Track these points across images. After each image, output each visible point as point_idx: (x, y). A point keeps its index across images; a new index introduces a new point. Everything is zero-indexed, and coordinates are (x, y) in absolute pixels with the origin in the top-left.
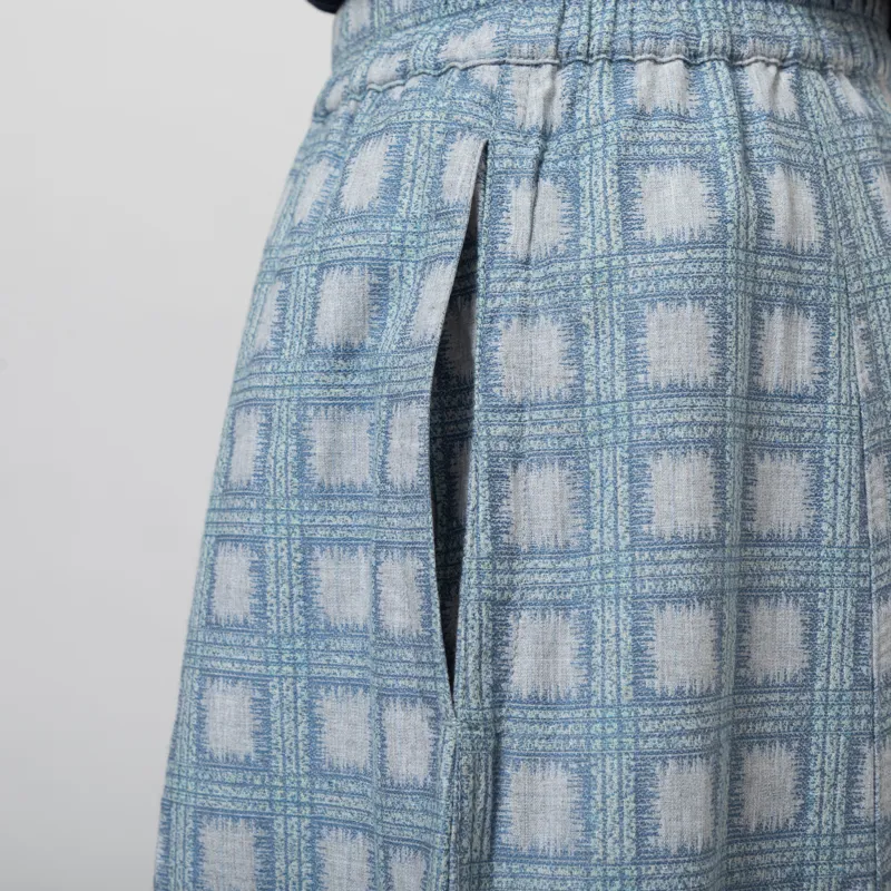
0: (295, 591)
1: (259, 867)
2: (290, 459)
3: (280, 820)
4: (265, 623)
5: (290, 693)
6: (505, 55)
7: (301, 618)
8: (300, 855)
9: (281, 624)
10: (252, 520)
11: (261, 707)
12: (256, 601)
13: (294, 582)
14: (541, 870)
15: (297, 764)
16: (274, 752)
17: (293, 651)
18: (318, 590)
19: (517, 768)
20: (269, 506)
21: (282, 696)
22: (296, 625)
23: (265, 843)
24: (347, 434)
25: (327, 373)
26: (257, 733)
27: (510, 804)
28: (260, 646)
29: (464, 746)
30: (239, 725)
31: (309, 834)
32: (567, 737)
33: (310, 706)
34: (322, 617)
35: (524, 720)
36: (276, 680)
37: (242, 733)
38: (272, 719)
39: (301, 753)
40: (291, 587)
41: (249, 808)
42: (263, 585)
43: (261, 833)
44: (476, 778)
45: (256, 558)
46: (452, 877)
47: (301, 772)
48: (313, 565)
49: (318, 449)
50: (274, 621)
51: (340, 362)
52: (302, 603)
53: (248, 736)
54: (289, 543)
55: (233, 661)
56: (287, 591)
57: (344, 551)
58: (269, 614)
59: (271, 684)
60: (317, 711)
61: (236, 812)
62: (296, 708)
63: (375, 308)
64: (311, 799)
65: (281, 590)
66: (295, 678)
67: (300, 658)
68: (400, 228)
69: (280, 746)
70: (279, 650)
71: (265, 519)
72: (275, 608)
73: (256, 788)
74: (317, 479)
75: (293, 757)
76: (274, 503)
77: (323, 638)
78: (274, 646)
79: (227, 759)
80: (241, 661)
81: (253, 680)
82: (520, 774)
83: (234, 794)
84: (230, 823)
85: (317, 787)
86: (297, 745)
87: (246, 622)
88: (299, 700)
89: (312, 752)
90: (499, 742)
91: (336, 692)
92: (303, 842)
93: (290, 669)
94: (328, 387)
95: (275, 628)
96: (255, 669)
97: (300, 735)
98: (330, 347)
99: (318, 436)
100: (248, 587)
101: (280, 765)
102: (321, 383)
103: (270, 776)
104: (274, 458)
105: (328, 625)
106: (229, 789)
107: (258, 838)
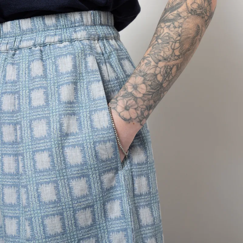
0: (62, 159)
1: (62, 225)
2: (58, 128)
3: (65, 213)
4: (55, 168)
5: (64, 183)
6: (89, 38)
7: (64, 165)
8: (71, 219)
9: (59, 167)
10: (47, 144)
11: (57, 188)
12: (52, 163)
13: (61, 157)
14: (142, 198)
15: (68, 199)
16: (62, 197)
17: (63, 173)
18: (67, 158)
19: (136, 178)
20: (52, 140)
21: (62, 184)
22: (63, 167)
23: (62, 219)
24: (71, 121)
25: (66, 107)
26: (57, 194)
27: (136, 185)
28: (54, 173)
29: (125, 175)
30: (52, 193)
31: (73, 214)
32: (144, 171)
33: (69, 185)
34: (69, 164)
35: (137, 168)
36: (60, 180)
37: (53, 195)
38: (60, 190)
39: (69, 196)
40: (61, 158)
41: (57, 212)
42: (53, 159)
43: (61, 217)
44: (129, 181)
45: (50, 153)
46: (129, 201)
47: (69, 200)
48: (65, 152)
49: (65, 125)
50: (58, 167)
51: (69, 105)
52: (63, 161)
53: (54, 195)
54: (59, 148)
55: (47, 179)
56: (60, 159)
57: (72, 148)
58: (56, 165)
59: (59, 182)
60: (71, 186)
61: (54, 214)
62: (65, 186)
63: (75, 93)
64: (72, 206)
65: (58, 159)
66: (64, 179)
67: (65, 174)
68: (79, 75)
69: (63, 196)
70: (59, 173)
71: (51, 144)
72: (57, 164)
73: (58, 207)
74: (65, 132)
75: (67, 198)
76: (54, 139)
77: (70, 168)
78: (58, 173)
79: (50, 202)
80: (49, 178)
81: (54, 182)
82: (137, 179)
83: (53, 210)
84: (53, 217)
85: (74, 203)
86: (67, 195)
87: (49, 169)
88: (66, 184)
89: (71, 195)
90: (132, 173)
91: (75, 180)
92: (71, 216)
93: (63, 177)
94: (67, 110)
95: (58, 168)
96: (54, 179)
97: (67, 192)
98: (66, 102)
99: (65, 122)
100: (49, 160)
101: (64, 200)
102: (65, 110)
103: (61, 203)
104: (53, 129)
105: (70, 165)
106: (51, 209)
107: (60, 218)
